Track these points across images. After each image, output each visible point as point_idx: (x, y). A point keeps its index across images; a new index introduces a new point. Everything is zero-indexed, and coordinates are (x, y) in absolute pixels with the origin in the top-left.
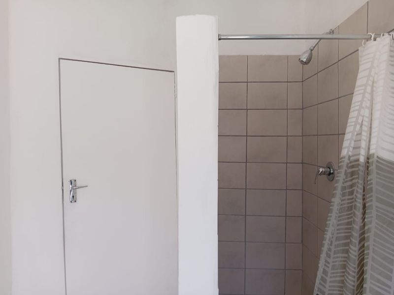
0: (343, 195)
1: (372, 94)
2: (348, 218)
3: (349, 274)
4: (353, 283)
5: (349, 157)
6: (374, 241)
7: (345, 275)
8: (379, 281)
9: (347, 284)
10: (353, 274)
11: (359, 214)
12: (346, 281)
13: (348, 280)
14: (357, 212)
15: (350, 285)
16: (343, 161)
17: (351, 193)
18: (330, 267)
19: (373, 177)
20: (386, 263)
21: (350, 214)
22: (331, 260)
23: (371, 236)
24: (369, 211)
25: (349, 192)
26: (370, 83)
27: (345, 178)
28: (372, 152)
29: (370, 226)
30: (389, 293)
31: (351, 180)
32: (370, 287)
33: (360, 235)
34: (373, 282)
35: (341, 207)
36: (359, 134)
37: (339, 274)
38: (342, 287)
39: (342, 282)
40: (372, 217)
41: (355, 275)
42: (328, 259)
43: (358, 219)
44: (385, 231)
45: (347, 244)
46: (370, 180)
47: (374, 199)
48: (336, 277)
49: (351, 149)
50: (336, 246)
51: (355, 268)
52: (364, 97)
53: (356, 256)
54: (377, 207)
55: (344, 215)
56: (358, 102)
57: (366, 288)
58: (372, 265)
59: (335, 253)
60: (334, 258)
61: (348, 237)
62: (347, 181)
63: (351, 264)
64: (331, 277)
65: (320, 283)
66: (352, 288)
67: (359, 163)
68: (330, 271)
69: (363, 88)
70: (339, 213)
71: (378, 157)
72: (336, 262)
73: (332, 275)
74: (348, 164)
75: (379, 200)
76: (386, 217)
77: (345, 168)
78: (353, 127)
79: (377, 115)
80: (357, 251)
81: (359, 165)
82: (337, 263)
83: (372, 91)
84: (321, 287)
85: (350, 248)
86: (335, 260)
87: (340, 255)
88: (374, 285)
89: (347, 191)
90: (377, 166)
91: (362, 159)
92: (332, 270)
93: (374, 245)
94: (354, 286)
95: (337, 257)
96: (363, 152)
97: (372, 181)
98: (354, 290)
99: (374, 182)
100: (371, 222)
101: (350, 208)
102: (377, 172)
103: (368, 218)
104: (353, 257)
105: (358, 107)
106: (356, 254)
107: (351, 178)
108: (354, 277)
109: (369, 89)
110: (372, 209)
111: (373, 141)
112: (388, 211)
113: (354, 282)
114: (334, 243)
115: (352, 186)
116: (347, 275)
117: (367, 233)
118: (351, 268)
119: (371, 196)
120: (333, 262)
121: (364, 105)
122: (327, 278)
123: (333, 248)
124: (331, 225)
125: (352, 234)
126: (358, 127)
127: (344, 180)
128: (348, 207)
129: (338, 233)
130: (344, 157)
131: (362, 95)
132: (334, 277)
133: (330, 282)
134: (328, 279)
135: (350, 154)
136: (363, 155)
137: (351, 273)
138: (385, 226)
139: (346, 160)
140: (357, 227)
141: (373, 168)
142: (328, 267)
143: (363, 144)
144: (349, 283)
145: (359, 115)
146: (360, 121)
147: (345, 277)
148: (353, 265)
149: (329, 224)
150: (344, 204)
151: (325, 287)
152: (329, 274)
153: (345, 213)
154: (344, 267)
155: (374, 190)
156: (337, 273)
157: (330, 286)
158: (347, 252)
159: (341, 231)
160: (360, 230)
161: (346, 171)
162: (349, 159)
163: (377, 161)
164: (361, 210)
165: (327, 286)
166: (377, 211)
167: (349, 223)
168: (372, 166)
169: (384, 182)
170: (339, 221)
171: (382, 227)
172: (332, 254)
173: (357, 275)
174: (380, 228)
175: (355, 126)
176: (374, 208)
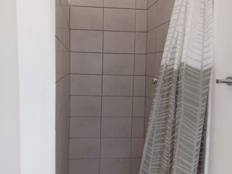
0: (163, 96)
1: (185, 13)
2: (166, 115)
3: (164, 158)
4: (166, 166)
5: (167, 66)
6: (181, 131)
7: (161, 160)
8: (183, 163)
9: (162, 167)
10: (167, 159)
11: (172, 111)
12: (162, 164)
13: (163, 163)
14: (170, 110)
15: (165, 167)
16: (162, 69)
17: (168, 95)
18: (152, 154)
19: (182, 81)
20: (188, 149)
21: (166, 112)
22: (152, 148)
23: (179, 127)
24: (178, 108)
25: (167, 94)
26: (184, 4)
27: (163, 83)
28: (183, 61)
29: (179, 120)
30: (190, 172)
31: (169, 85)
32: (176, 168)
33: (172, 127)
34: (178, 164)
35: (161, 106)
36: (175, 48)
37: (158, 159)
38: (159, 169)
39: (159, 165)
40: (181, 113)
41: (168, 159)
42: (150, 148)
43: (171, 116)
44: (189, 124)
45: (163, 136)
46: (181, 84)
47: (182, 98)
48: (156, 161)
49: (168, 59)
50: (157, 137)
51: (168, 154)
52: (179, 16)
53: (169, 145)
54: (184, 105)
55: (163, 113)
56: (175, 20)
57: (173, 168)
58: (178, 151)
59: (156, 142)
60: (155, 146)
61: (164, 130)
62: (165, 86)
63: (166, 151)
64: (152, 162)
65: (144, 167)
66: (166, 169)
67: (174, 70)
68: (151, 156)
69: (179, 8)
70: (160, 111)
71: (187, 65)
72: (156, 149)
73: (153, 160)
74: (165, 72)
75: (186, 99)
76: (190, 113)
77: (163, 74)
78: (170, 41)
79: (188, 30)
80: (170, 141)
81: (173, 72)
82: (157, 151)
83: (186, 10)
84: (145, 170)
85: (165, 138)
86: (155, 148)
87: (159, 144)
88: (179, 165)
89: (166, 93)
90: (186, 72)
91: (176, 67)
92: (153, 156)
93: (181, 135)
94: (167, 168)
95: (157, 146)
96: (176, 62)
97: (182, 85)
98: (167, 171)
99: (183, 85)
100: (180, 117)
101: (167, 107)
102: (185, 77)
103: (178, 114)
104: (167, 145)
105: (175, 24)
106: (169, 142)
107: (169, 83)
108: (168, 161)
109: (183, 9)
110: (181, 107)
111: (184, 52)
112: (192, 108)
113: (167, 164)
114: (155, 135)
115: (168, 90)
116: (163, 159)
117: (177, 126)
118: (165, 154)
119: (181, 97)
120: (154, 150)
121: (179, 23)
122: (149, 162)
123: (154, 139)
124: (152, 120)
125: (167, 127)
126: (174, 41)
127: (162, 84)
128: (166, 106)
129: (158, 127)
130: (163, 66)
131: (177, 14)
132: (155, 161)
133: (152, 165)
134: (151, 163)
135: (167, 63)
136: (176, 64)
137: (165, 157)
138: (189, 120)
139: (164, 68)
140: (170, 121)
141: (183, 74)
142: (150, 154)
143: (177, 55)
144: (163, 166)
145: (175, 31)
146: (175, 36)
147: (161, 161)
148: (167, 152)
149: (151, 119)
150: (163, 104)
151: (148, 170)
152: (151, 160)
153: (164, 111)
154: (161, 153)
155: (183, 91)
156: (157, 158)
157: (152, 169)
158: (163, 141)
159: (160, 125)
160: (172, 124)
161: (164, 77)
162: (166, 67)
163: (186, 69)
164: (174, 108)
165: (149, 169)
166: (184, 108)
167: (166, 119)
168: (182, 72)
169: (191, 86)
170: (159, 117)
171: (187, 121)
172: (153, 143)
173: (170, 159)
174: (186, 121)
175: (171, 40)
176: (183, 106)
